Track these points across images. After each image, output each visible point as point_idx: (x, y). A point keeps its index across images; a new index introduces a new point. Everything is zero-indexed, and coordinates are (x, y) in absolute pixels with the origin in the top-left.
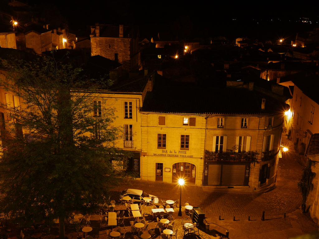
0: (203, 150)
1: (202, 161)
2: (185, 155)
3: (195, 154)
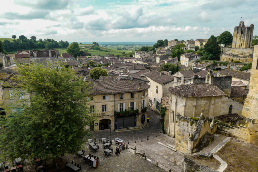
0: (114, 111)
1: (114, 117)
2: (105, 115)
3: (110, 114)
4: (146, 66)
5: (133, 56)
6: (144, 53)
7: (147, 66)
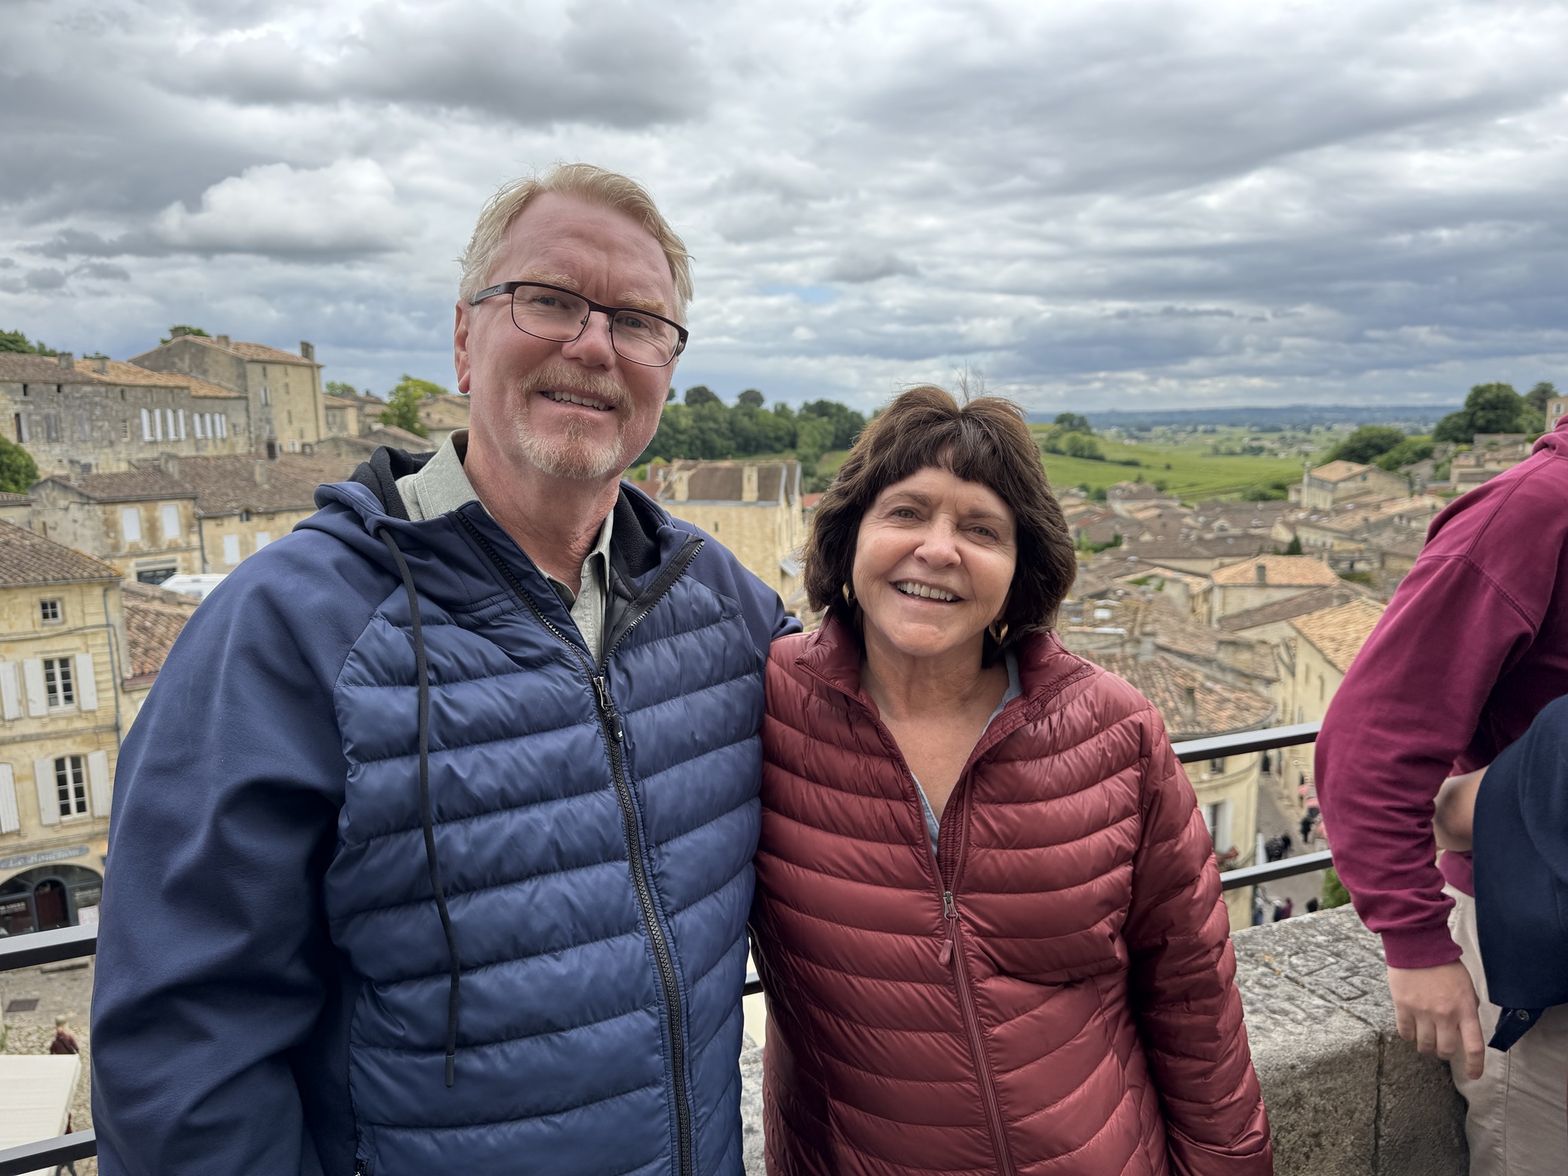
4: (1344, 566)
5: (1293, 497)
6: (1364, 479)
7: (1352, 566)
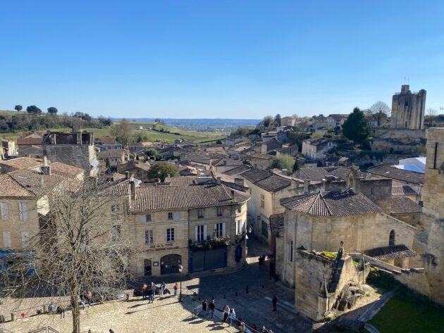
0: (187, 239)
1: (187, 251)
2: (171, 247)
3: (180, 245)
5: (223, 143)
